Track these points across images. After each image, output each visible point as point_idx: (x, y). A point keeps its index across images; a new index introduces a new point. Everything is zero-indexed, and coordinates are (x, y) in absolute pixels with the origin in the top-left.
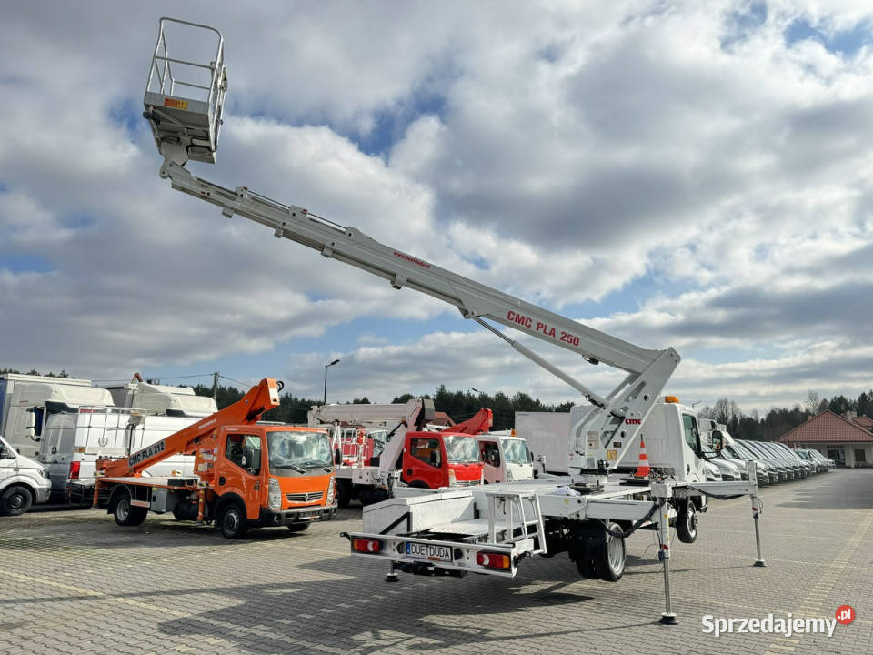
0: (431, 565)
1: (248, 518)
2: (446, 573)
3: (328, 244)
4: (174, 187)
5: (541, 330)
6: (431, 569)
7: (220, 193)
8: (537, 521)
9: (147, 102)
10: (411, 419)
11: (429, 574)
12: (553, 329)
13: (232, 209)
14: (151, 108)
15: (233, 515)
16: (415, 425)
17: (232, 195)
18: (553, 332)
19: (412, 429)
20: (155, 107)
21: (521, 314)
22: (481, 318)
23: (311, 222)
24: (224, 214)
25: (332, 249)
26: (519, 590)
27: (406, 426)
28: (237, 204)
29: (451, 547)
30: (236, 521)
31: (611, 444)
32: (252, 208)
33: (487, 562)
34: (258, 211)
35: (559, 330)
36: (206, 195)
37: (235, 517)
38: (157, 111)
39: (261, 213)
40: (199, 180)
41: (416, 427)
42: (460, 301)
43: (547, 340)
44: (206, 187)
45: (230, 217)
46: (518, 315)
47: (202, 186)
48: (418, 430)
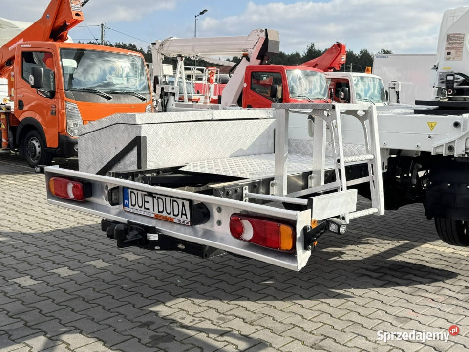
0: (153, 230)
1: (48, 146)
2: (180, 246)
6: (154, 237)
8: (371, 157)
10: (253, 51)
11: (150, 245)
15: (34, 142)
16: (258, 58)
19: (255, 62)
26: (340, 254)
27: (248, 59)
29: (191, 202)
30: (38, 149)
33: (249, 234)
37: (37, 144)
41: (259, 61)
48: (261, 63)
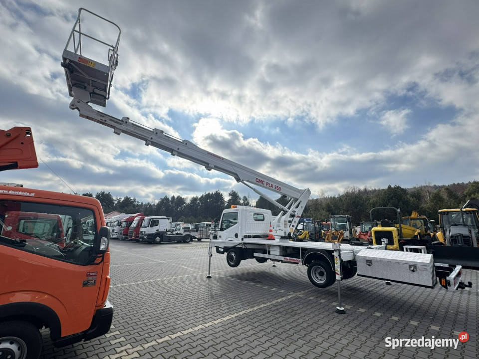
3: (176, 149)
4: (81, 115)
5: (268, 185)
7: (112, 120)
9: (65, 56)
12: (272, 185)
13: (120, 130)
14: (67, 61)
17: (120, 122)
18: (272, 186)
20: (70, 61)
21: (261, 179)
22: (245, 182)
23: (166, 138)
24: (115, 132)
25: (177, 152)
28: (123, 127)
31: (291, 226)
32: (132, 130)
34: (136, 131)
35: (274, 185)
36: (103, 121)
38: (72, 64)
39: (138, 132)
40: (98, 111)
42: (236, 175)
43: (270, 189)
44: (103, 116)
45: (119, 134)
46: (259, 180)
47: (101, 116)
